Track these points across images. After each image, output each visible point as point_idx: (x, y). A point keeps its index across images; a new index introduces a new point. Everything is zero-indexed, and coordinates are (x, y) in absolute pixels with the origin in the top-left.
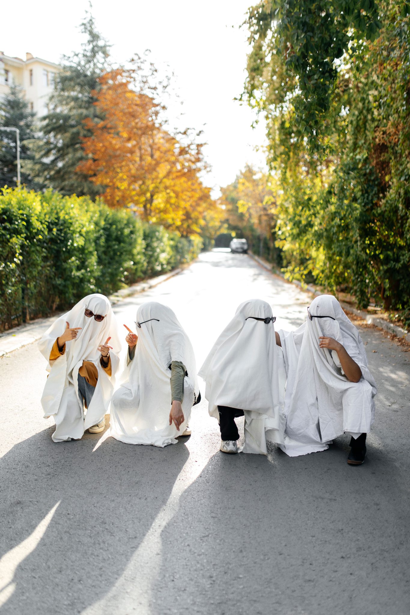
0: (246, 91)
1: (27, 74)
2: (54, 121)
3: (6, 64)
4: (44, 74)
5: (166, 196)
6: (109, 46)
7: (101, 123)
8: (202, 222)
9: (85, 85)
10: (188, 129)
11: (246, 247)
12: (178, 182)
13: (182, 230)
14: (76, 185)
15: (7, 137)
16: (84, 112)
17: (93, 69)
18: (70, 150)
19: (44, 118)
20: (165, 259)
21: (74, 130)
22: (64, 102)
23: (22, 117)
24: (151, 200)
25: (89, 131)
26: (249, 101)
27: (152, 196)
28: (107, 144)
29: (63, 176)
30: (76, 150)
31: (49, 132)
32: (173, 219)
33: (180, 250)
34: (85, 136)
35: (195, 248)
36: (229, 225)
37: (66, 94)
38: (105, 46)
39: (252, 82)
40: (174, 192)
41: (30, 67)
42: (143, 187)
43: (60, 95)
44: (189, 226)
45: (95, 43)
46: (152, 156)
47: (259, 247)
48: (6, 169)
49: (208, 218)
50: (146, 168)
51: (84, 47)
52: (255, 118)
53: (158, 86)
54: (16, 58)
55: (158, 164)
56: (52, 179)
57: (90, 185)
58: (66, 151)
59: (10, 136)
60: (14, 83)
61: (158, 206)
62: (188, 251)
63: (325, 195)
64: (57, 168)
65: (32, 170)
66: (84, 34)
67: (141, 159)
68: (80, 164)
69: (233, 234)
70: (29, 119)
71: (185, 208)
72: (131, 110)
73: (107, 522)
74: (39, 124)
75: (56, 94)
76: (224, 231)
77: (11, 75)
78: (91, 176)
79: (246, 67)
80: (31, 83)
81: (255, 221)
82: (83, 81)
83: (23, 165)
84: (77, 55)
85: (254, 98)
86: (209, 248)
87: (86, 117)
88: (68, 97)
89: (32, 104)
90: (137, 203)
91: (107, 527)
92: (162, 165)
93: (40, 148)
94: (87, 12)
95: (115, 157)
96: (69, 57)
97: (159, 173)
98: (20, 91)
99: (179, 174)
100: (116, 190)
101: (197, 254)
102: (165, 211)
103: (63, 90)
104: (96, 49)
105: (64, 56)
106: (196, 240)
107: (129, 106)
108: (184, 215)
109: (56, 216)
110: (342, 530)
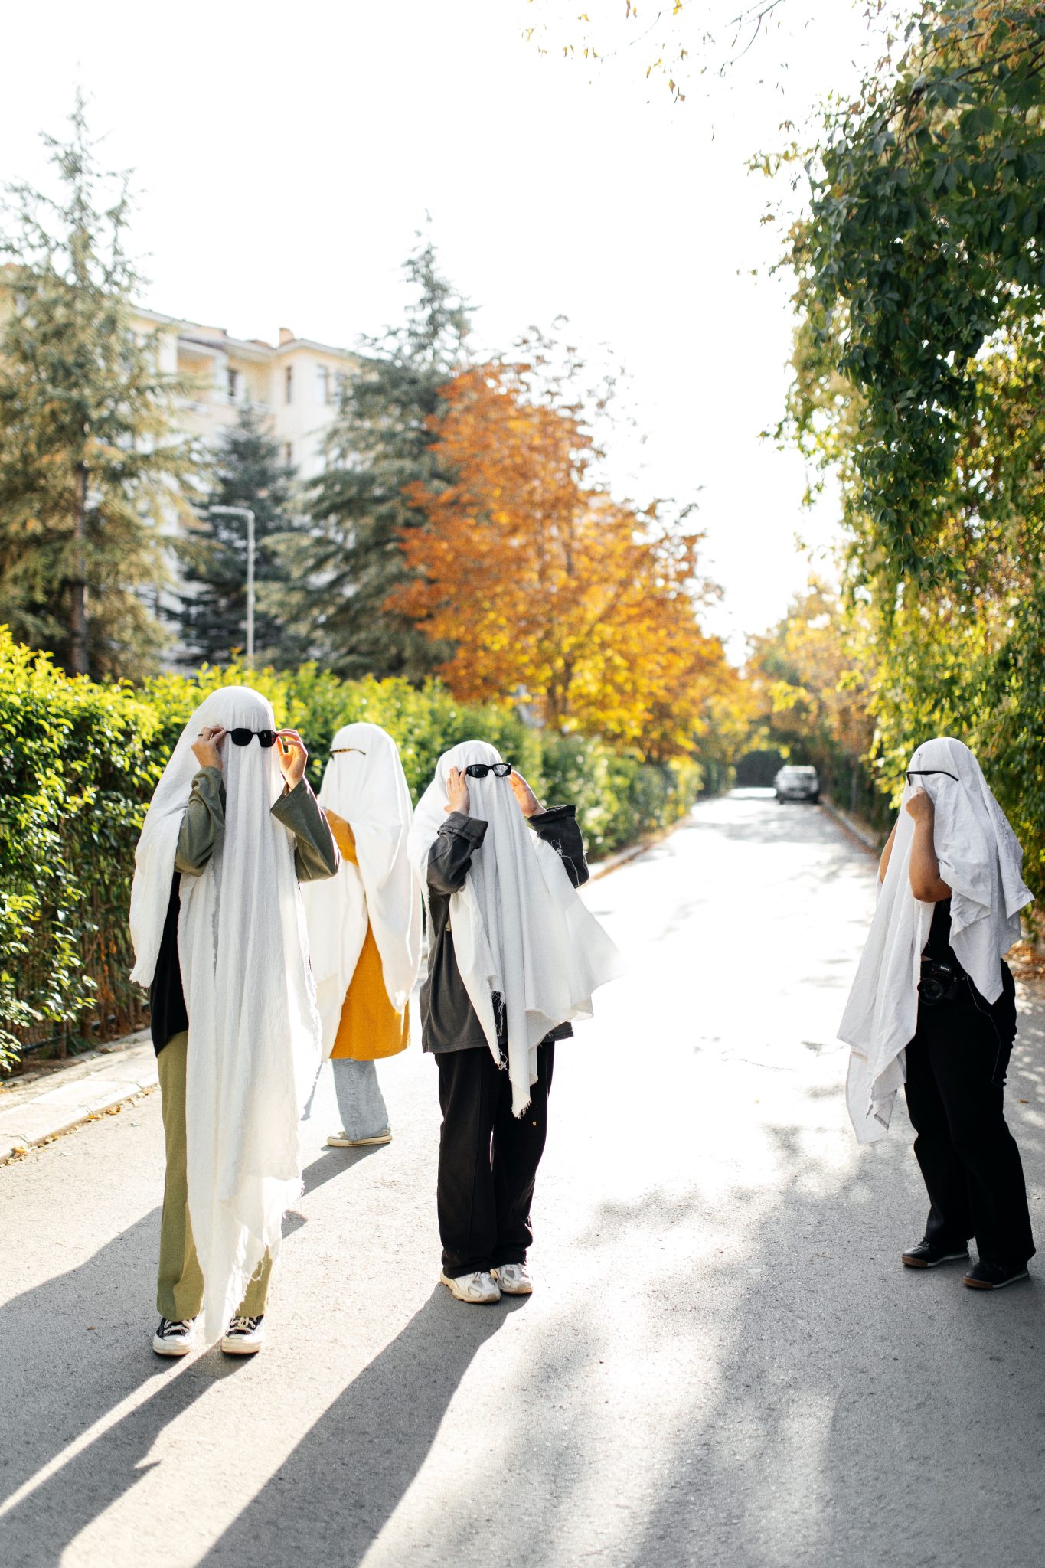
0: (791, 415)
1: (278, 377)
2: (337, 488)
3: (232, 356)
4: (320, 376)
5: (602, 665)
6: (472, 309)
7: (448, 492)
8: (699, 726)
9: (411, 402)
10: (659, 501)
11: (814, 786)
12: (633, 630)
13: (648, 744)
14: (384, 640)
15: (228, 527)
16: (408, 465)
17: (432, 364)
18: (373, 557)
19: (314, 483)
20: (599, 823)
21: (383, 509)
22: (362, 445)
23: (264, 478)
24: (566, 676)
25: (419, 510)
26: (801, 437)
27: (568, 666)
28: (459, 543)
29: (355, 618)
30: (386, 556)
31: (325, 515)
32: (620, 722)
33: (641, 799)
34: (408, 525)
35: (682, 789)
36: (773, 729)
37: (367, 424)
38: (460, 310)
39: (805, 395)
40: (623, 655)
41: (286, 362)
42: (546, 644)
43: (351, 428)
44: (665, 736)
45: (436, 305)
46: (570, 569)
47: (849, 787)
48: (223, 603)
49: (717, 713)
50: (554, 599)
51: (411, 315)
52: (815, 477)
53: (585, 401)
54: (253, 342)
55: (583, 588)
56: (329, 626)
57: (420, 640)
58: (362, 561)
59: (235, 524)
60: (247, 400)
61: (585, 691)
62: (664, 800)
63: (991, 670)
64: (340, 601)
65: (282, 604)
66: (412, 284)
67: (543, 574)
68: (397, 589)
69: (785, 752)
70: (281, 482)
71: (651, 694)
72: (519, 460)
73: (367, 1504)
74: (301, 497)
75: (345, 425)
76: (760, 743)
77: (241, 381)
78: (421, 620)
79: (791, 357)
80: (289, 398)
81: (833, 721)
82: (406, 393)
83: (262, 593)
84: (394, 333)
85: (811, 431)
86: (722, 789)
87: (415, 477)
88: (371, 432)
89: (289, 445)
90: (531, 683)
91: (364, 1517)
92: (594, 589)
93: (301, 554)
94: (419, 234)
95: (481, 572)
96: (376, 340)
97: (585, 610)
98: (262, 419)
99: (634, 611)
100: (481, 653)
101: (688, 805)
102: (602, 704)
103: (360, 415)
104: (440, 318)
105: (365, 337)
106: (685, 770)
107: (514, 450)
108: (648, 710)
109: (323, 731)
110: (934, 1557)
